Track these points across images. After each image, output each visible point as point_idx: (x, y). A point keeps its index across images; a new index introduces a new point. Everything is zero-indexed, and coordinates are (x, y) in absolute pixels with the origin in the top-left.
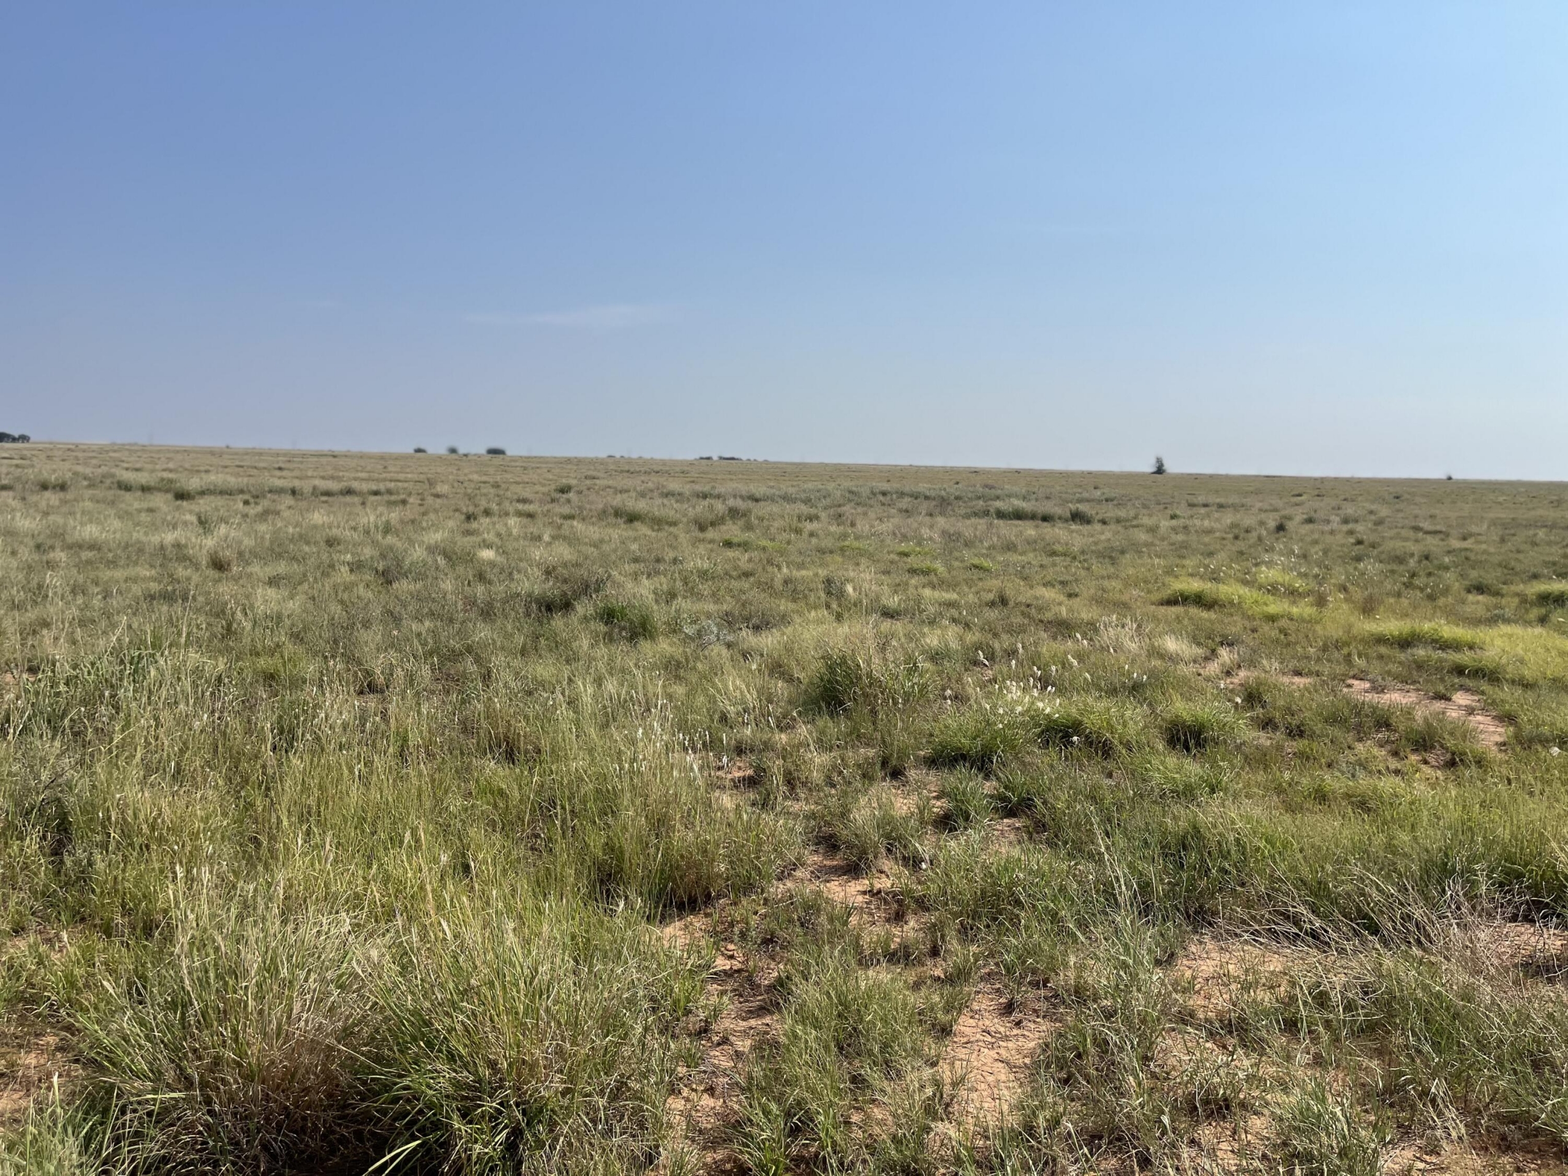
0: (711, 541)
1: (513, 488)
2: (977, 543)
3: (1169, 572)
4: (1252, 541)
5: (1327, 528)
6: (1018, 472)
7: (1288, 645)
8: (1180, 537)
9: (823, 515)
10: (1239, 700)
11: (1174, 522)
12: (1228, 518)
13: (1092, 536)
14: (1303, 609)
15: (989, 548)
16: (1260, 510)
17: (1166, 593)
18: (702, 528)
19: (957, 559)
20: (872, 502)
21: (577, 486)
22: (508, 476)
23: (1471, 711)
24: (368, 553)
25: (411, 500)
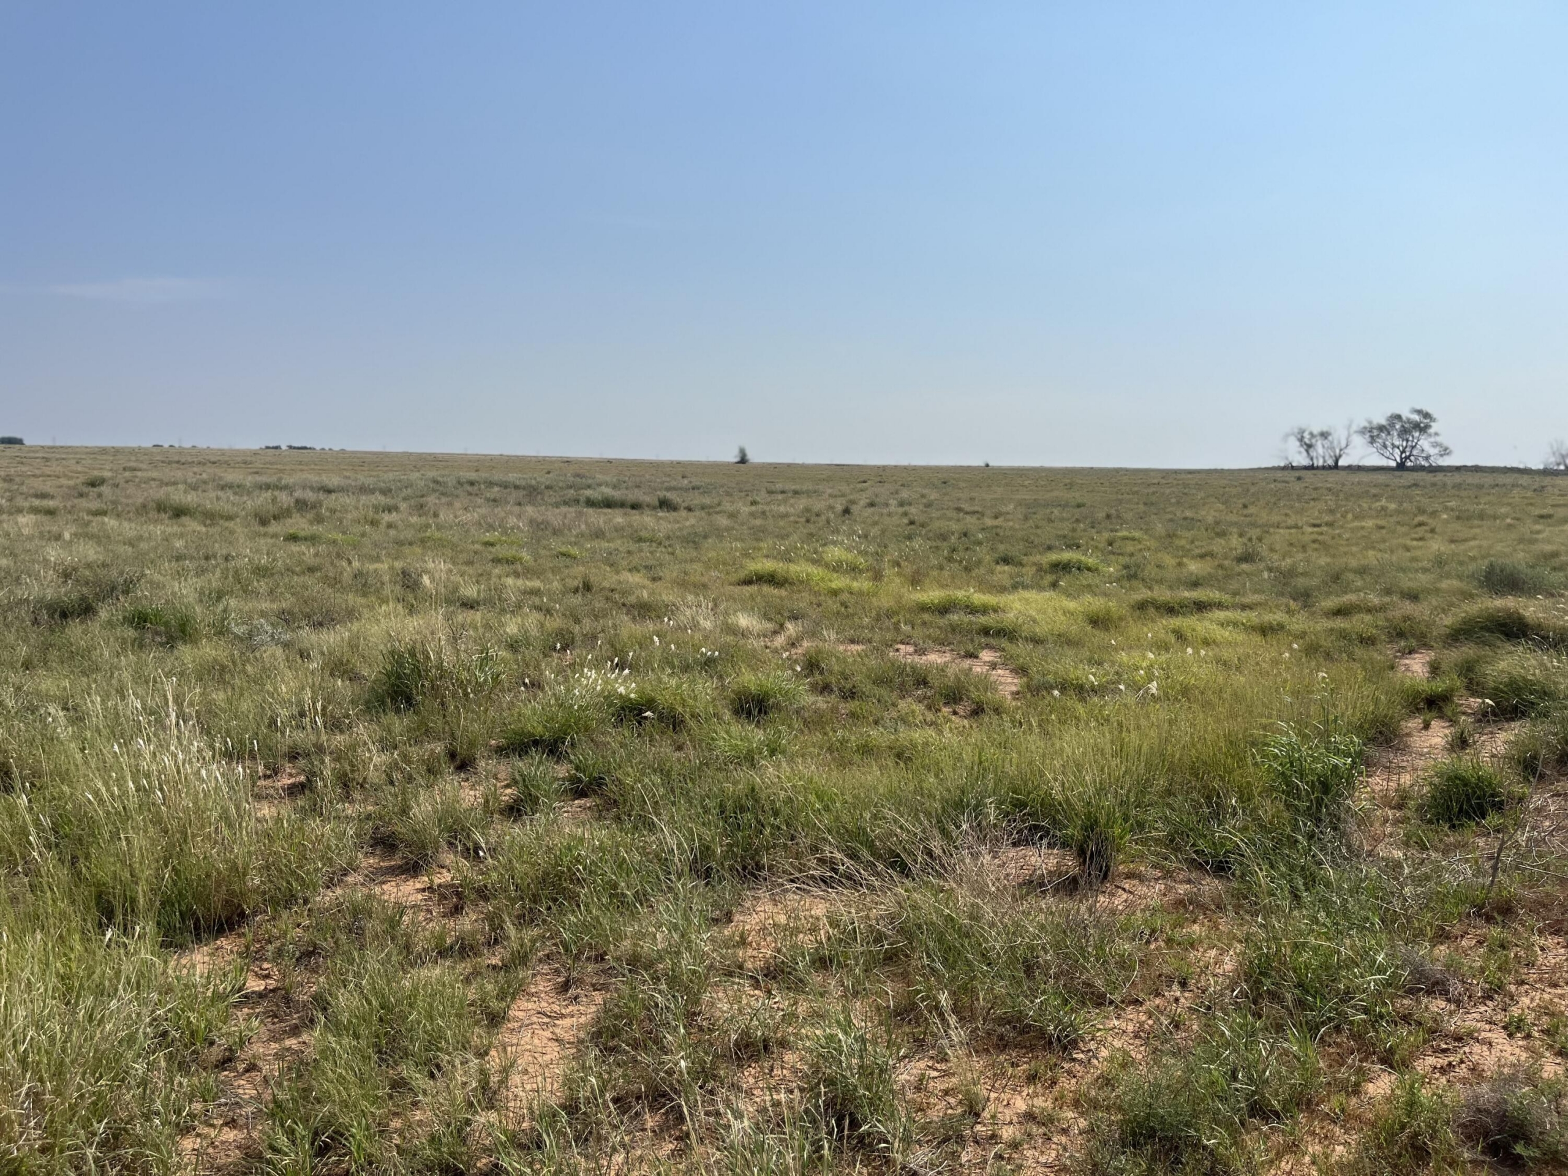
0: (275, 536)
1: (30, 482)
2: (566, 531)
3: (746, 555)
4: (821, 524)
5: (885, 511)
6: (610, 461)
7: (848, 616)
8: (758, 522)
9: (403, 506)
10: (799, 669)
11: (753, 508)
12: (802, 503)
13: (678, 522)
14: (862, 584)
15: (577, 536)
16: (830, 495)
17: (742, 575)
18: (264, 522)
19: (545, 548)
20: (459, 492)
21: (112, 478)
22: (24, 469)
23: (993, 666)
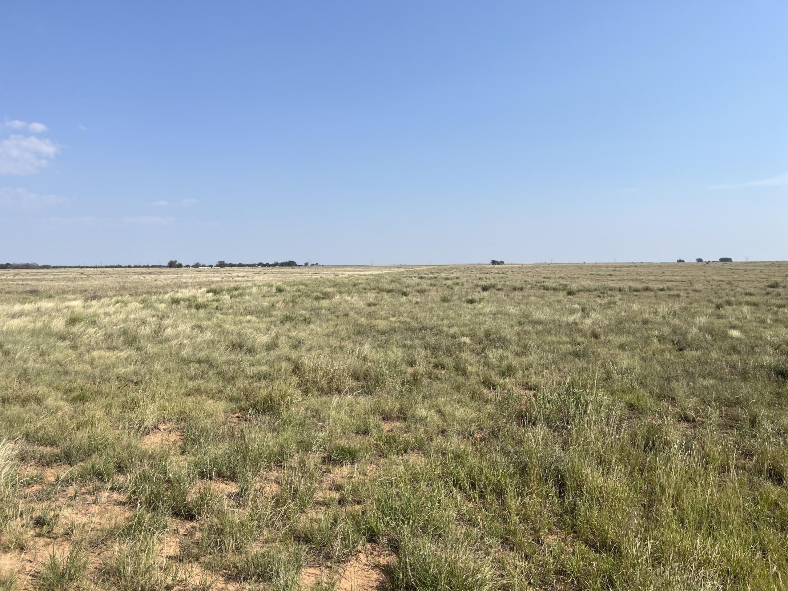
1: (741, 285)
21: (782, 282)
24: (666, 330)
25: (682, 294)
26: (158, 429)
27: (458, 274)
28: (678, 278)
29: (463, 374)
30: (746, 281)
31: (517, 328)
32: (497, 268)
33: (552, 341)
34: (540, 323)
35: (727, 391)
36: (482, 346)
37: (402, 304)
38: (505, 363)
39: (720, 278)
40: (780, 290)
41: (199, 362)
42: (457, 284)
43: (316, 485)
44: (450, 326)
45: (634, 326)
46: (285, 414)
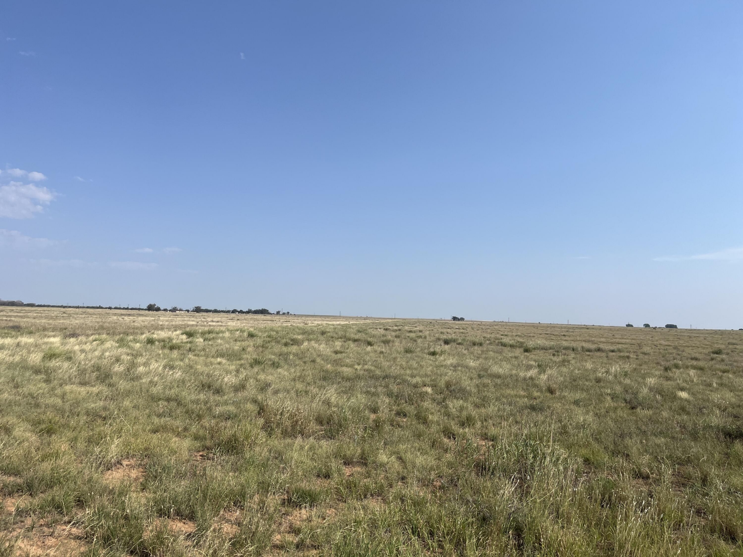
21: (725, 349)
22: (682, 342)
24: (618, 389)
25: (631, 356)
26: (121, 464)
27: (421, 328)
28: (627, 341)
29: (424, 423)
30: (692, 346)
31: (476, 381)
32: (457, 324)
33: (509, 394)
34: (499, 376)
35: (678, 450)
36: (442, 396)
37: (367, 353)
38: (465, 413)
39: (667, 343)
40: (724, 356)
41: (168, 400)
42: (420, 337)
43: (274, 527)
44: (413, 376)
45: (587, 383)
46: (248, 455)
